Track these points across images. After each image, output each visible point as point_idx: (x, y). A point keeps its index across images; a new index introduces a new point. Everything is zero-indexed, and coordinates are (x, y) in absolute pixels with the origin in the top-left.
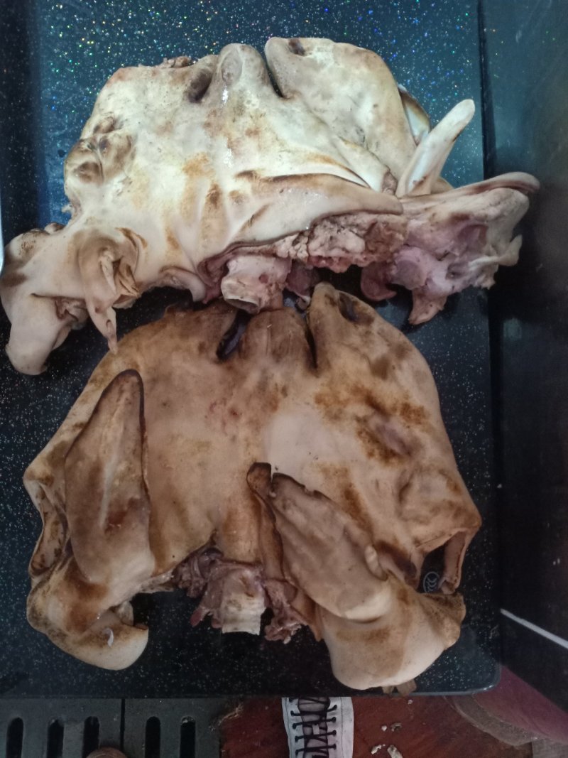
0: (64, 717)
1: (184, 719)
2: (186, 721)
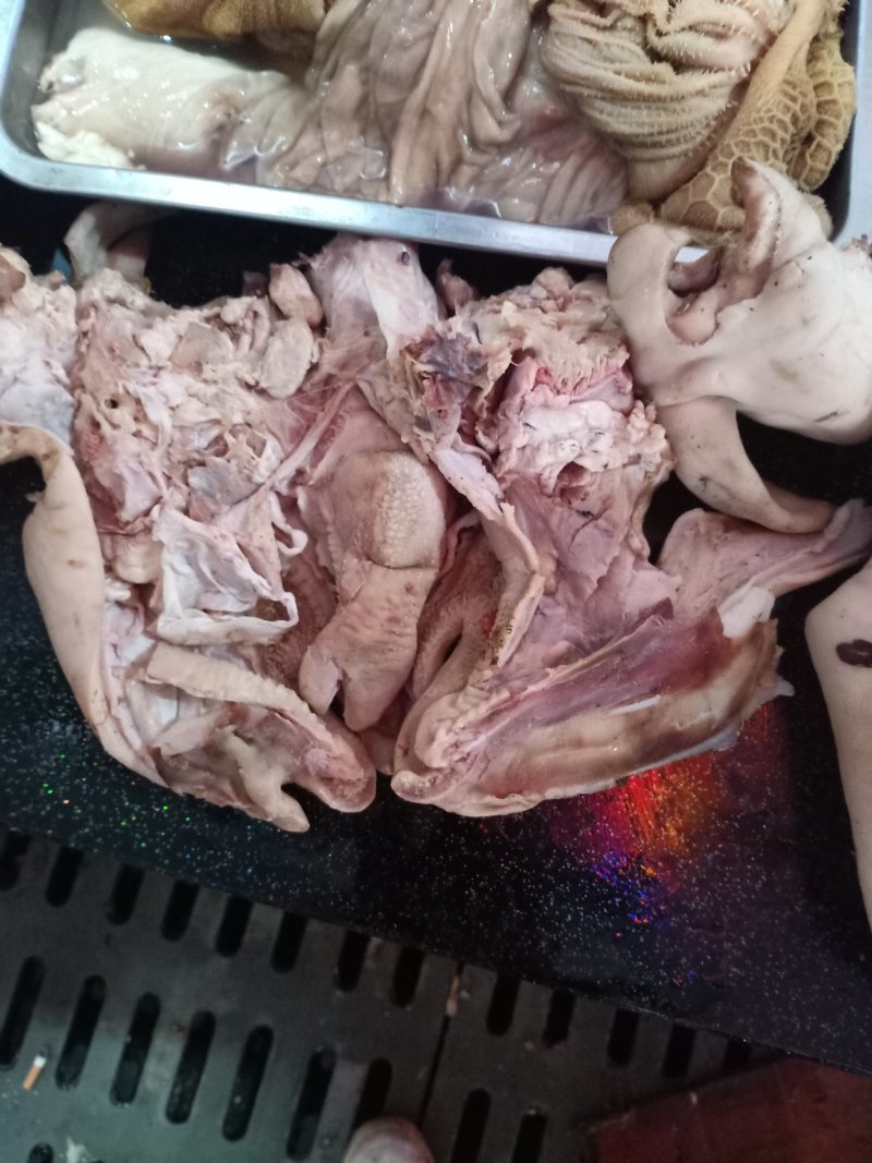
0: (339, 1047)
1: (530, 1108)
2: (532, 1112)
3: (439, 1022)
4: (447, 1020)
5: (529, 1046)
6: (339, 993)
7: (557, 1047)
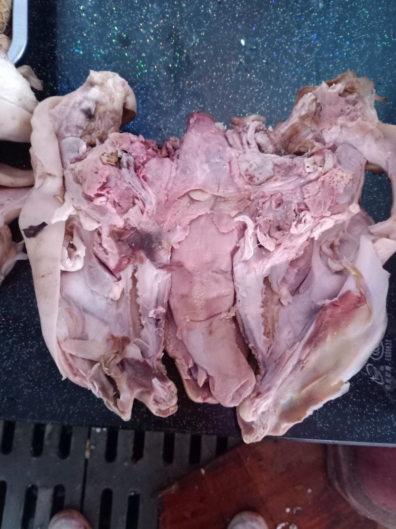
0: (38, 483)
1: (131, 492)
3: (83, 462)
4: (86, 460)
5: (126, 464)
6: (34, 459)
7: (139, 462)
